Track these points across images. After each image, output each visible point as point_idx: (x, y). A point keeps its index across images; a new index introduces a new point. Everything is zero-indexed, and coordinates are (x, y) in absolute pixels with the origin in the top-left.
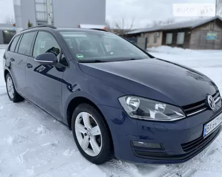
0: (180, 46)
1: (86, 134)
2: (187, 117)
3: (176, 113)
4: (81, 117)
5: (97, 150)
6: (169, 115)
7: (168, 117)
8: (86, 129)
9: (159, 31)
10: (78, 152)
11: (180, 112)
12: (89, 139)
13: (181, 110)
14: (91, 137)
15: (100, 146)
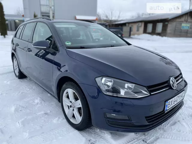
0: (159, 34)
1: (71, 106)
2: (151, 95)
3: (142, 92)
4: (67, 93)
5: (79, 119)
6: (136, 93)
7: (135, 94)
8: (71, 102)
9: (141, 22)
10: (65, 120)
11: (145, 91)
12: (73, 110)
13: (146, 89)
14: (74, 109)
15: (81, 116)
